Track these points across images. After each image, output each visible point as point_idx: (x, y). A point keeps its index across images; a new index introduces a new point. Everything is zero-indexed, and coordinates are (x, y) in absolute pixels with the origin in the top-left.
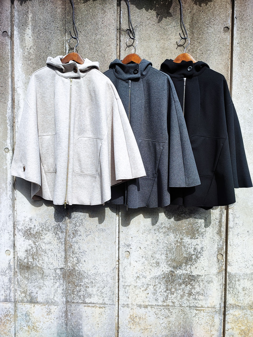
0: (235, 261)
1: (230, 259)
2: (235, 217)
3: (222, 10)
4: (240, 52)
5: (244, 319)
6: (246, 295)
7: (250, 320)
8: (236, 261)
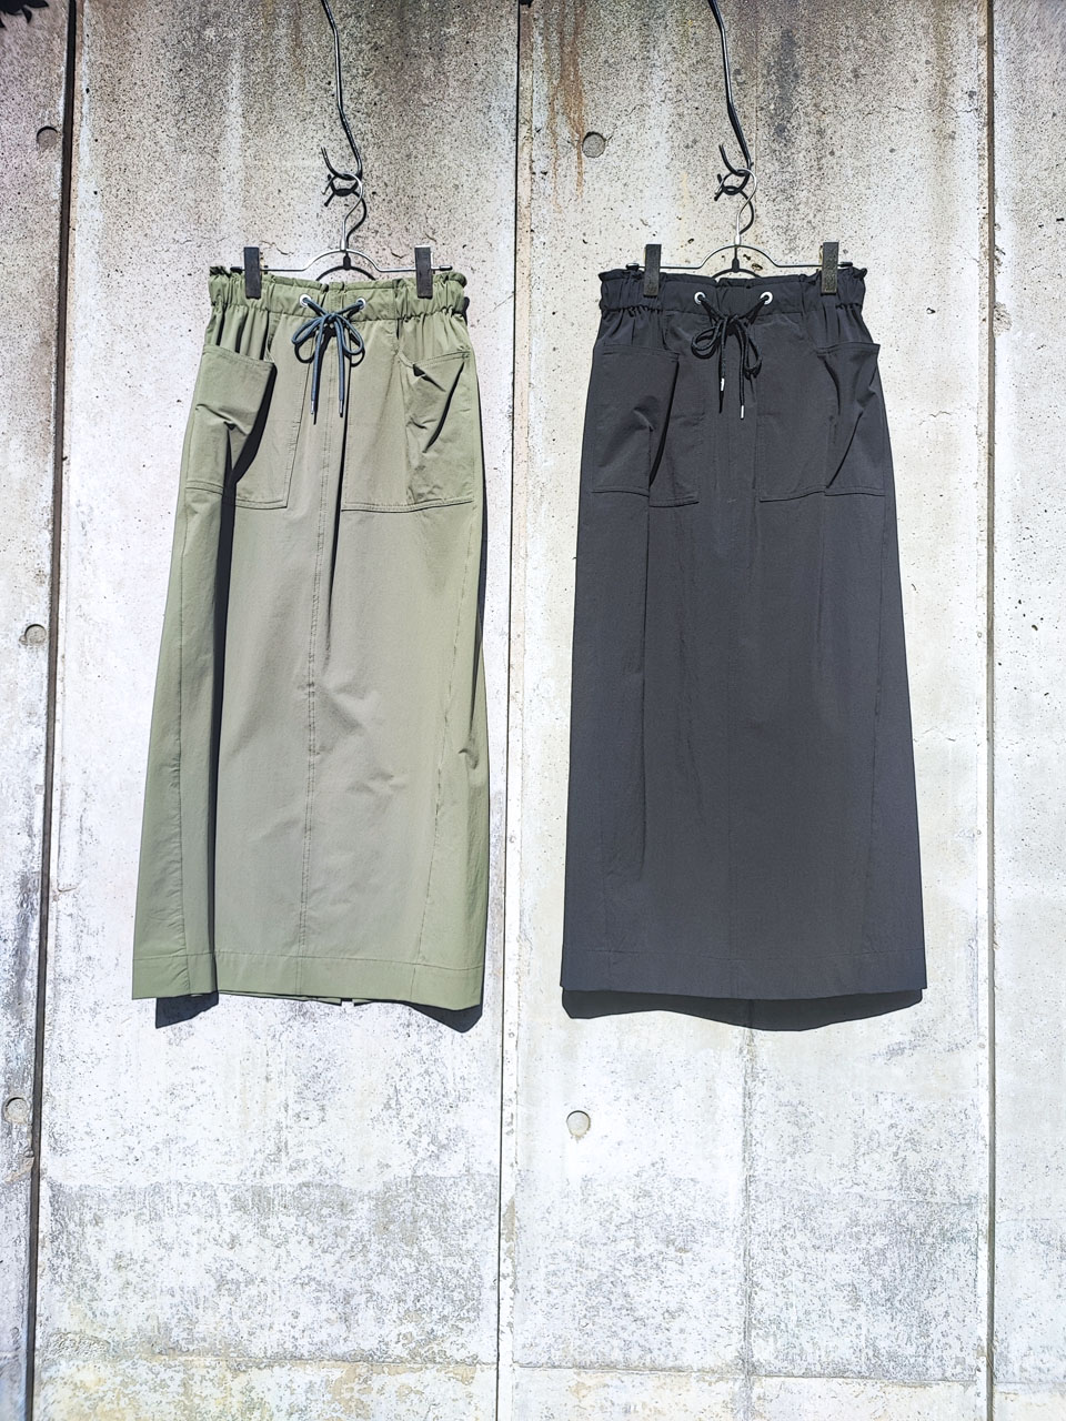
0: (81, 1128)
1: (59, 1121)
2: (85, 931)
3: (33, 61)
4: (106, 229)
5: (122, 1404)
6: (131, 1287)
7: (147, 1408)
8: (86, 1133)
